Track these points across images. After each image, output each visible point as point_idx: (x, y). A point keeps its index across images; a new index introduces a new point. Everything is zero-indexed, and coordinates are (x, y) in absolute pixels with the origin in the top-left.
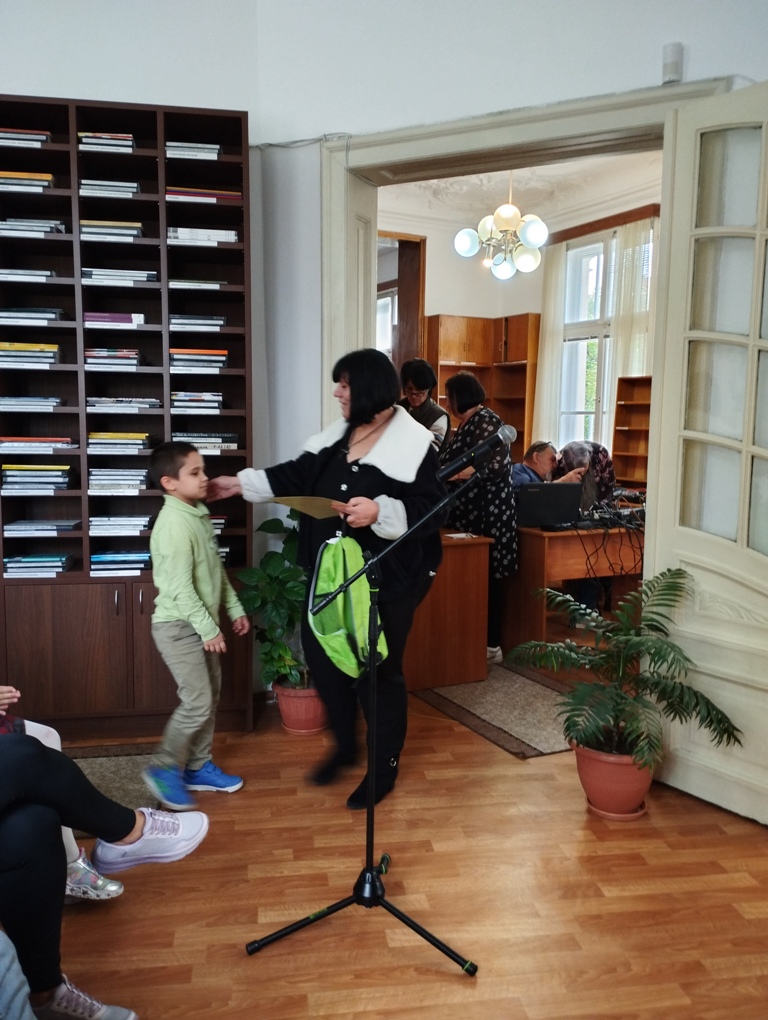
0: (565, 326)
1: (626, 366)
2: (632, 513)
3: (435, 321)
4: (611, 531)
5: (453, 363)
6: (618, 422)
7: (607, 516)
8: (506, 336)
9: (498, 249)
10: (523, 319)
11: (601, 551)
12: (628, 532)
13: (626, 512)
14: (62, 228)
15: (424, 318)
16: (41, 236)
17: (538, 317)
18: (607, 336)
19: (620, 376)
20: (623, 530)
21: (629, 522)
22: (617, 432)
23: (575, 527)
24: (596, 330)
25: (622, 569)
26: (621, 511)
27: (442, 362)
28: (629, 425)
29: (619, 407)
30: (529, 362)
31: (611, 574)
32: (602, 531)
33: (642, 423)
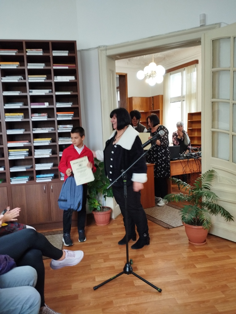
0: (171, 98)
1: (190, 109)
2: (195, 154)
3: (131, 99)
4: (190, 160)
6: (188, 127)
7: (188, 155)
8: (153, 102)
9: (150, 76)
10: (158, 97)
11: (187, 166)
12: (195, 160)
13: (194, 154)
14: (22, 78)
15: (128, 98)
16: (17, 81)
17: (162, 96)
18: (183, 101)
19: (188, 112)
20: (193, 159)
21: (195, 157)
22: (188, 130)
23: (179, 159)
24: (181, 99)
25: (193, 171)
26: (192, 153)
28: (192, 127)
29: (188, 122)
30: (160, 110)
31: (190, 173)
32: (187, 160)
33: (195, 126)
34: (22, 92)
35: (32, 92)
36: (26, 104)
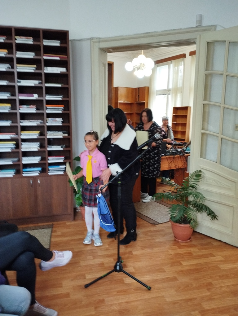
0: (157, 90)
1: (175, 103)
2: (181, 150)
3: (117, 89)
4: (175, 156)
5: (122, 102)
6: (173, 120)
7: (174, 152)
8: (139, 94)
9: (139, 69)
10: (144, 88)
11: (172, 162)
12: (180, 156)
13: (179, 150)
15: (113, 87)
16: (4, 70)
17: (148, 88)
18: (169, 94)
19: (174, 106)
20: (179, 156)
21: (180, 153)
22: (173, 124)
23: (165, 155)
24: (166, 92)
25: (178, 167)
26: (178, 150)
27: (119, 102)
28: (176, 121)
29: (173, 115)
30: (145, 102)
31: (175, 168)
32: (173, 156)
33: (180, 121)
34: (10, 82)
35: (20, 82)
36: (13, 94)
